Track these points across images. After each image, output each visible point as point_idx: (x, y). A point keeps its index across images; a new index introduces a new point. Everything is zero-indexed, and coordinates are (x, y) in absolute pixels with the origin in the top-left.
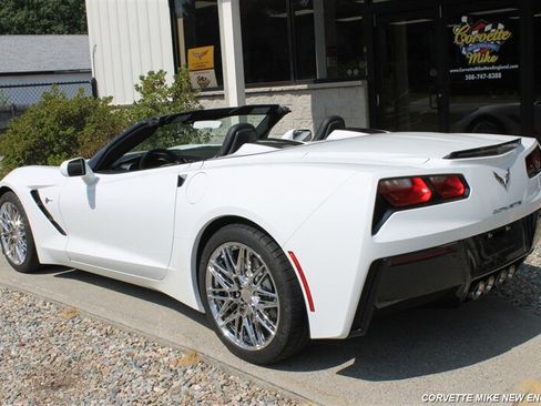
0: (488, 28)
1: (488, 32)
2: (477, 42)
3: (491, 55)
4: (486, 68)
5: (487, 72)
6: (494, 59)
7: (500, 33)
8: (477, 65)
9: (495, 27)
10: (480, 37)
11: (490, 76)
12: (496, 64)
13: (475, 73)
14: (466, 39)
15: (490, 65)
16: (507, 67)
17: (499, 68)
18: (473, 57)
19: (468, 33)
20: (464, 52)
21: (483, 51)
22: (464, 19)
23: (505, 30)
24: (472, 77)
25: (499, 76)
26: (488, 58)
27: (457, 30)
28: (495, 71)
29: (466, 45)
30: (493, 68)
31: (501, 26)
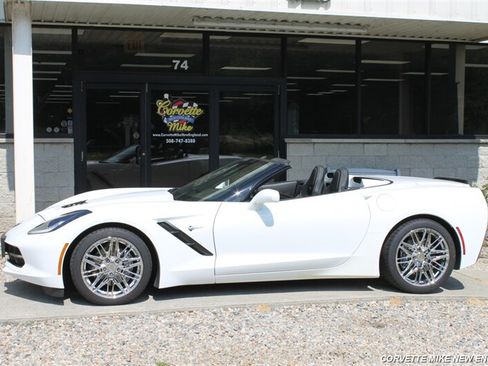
0: (186, 105)
1: (186, 108)
2: (176, 115)
3: (188, 125)
4: (183, 135)
5: (185, 138)
6: (190, 128)
7: (194, 110)
8: (175, 132)
9: (191, 105)
10: (179, 111)
11: (186, 141)
12: (191, 132)
13: (174, 138)
14: (168, 110)
15: (186, 132)
16: (200, 135)
17: (193, 135)
18: (173, 126)
19: (169, 107)
20: (165, 121)
21: (181, 122)
22: (166, 96)
23: (199, 107)
24: (172, 141)
25: (194, 141)
26: (184, 128)
27: (160, 104)
28: (191, 138)
29: (167, 116)
30: (189, 135)
31: (195, 105)
